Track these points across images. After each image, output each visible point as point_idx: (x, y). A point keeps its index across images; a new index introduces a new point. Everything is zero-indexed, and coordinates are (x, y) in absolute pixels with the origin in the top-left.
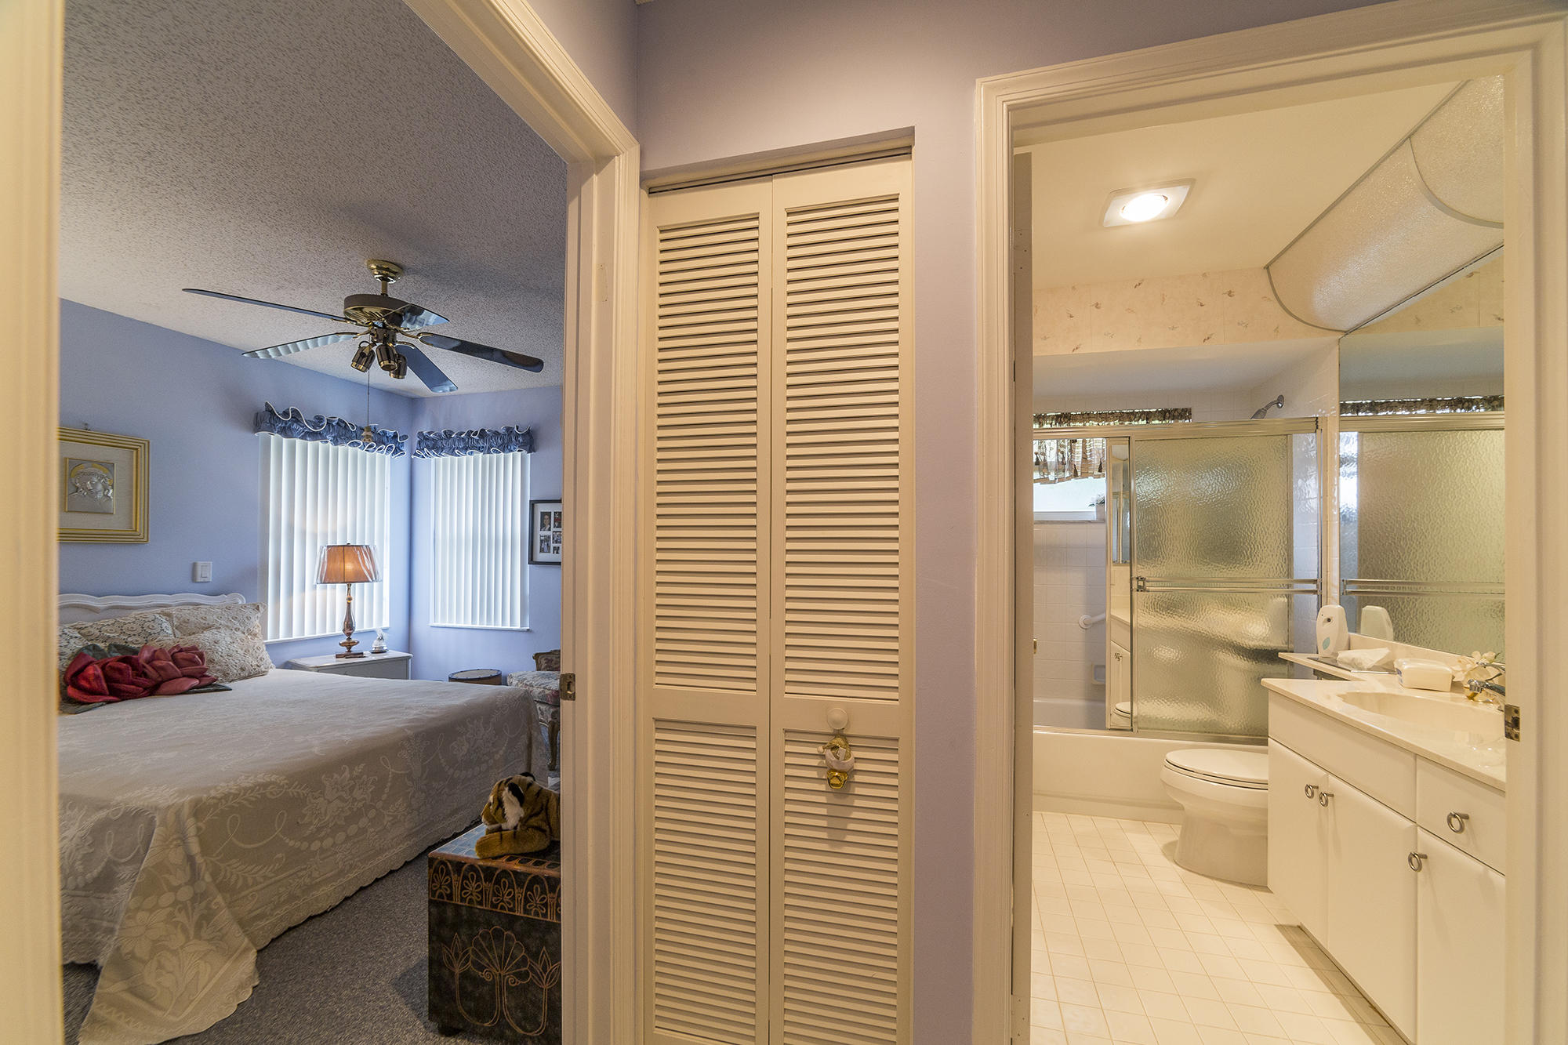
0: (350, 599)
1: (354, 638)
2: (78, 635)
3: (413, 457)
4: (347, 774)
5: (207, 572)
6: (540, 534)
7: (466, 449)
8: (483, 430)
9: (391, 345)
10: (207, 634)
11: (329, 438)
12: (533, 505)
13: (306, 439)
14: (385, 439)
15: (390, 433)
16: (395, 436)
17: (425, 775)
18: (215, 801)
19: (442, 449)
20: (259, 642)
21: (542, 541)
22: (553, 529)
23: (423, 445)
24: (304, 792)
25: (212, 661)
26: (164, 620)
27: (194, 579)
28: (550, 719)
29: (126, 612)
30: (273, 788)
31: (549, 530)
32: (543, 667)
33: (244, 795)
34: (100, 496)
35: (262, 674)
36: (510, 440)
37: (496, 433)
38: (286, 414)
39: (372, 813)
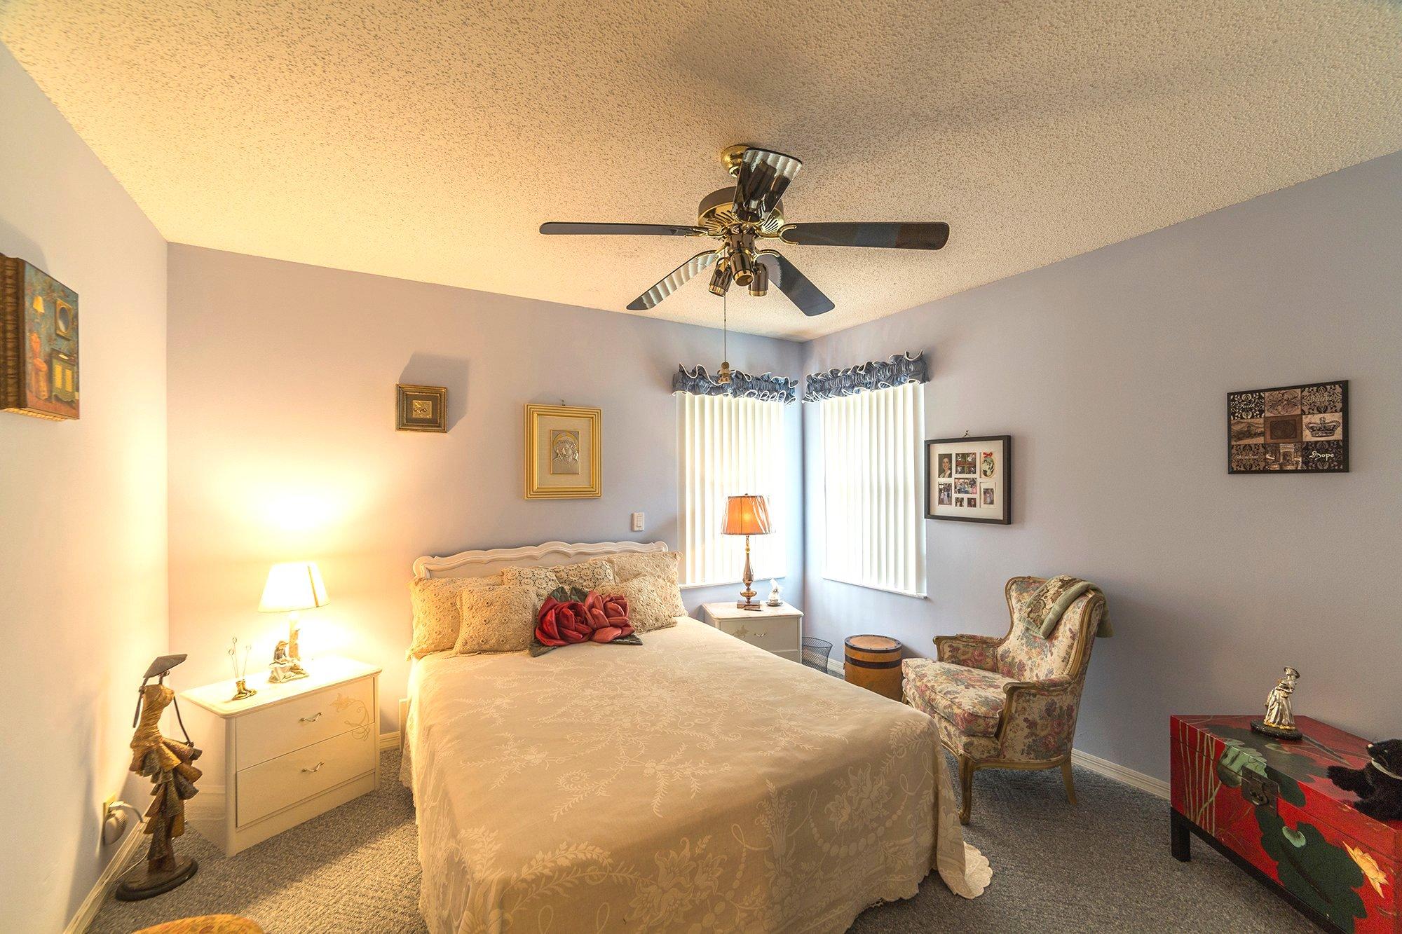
0: (748, 550)
1: (753, 588)
2: (555, 578)
3: (803, 402)
4: (686, 852)
5: (641, 524)
6: (938, 481)
7: (853, 387)
8: (869, 364)
9: (747, 252)
10: (635, 581)
11: (730, 391)
12: (929, 445)
13: (711, 395)
14: (777, 387)
15: (782, 380)
16: (786, 382)
17: (791, 852)
18: (524, 885)
19: (830, 390)
20: (675, 591)
21: (940, 490)
22: (954, 475)
23: (812, 388)
24: (632, 877)
25: (634, 610)
26: (608, 567)
27: (632, 529)
28: (961, 751)
29: (587, 557)
30: (594, 870)
31: (950, 476)
32: (946, 656)
33: (558, 879)
34: (570, 459)
35: (671, 625)
36: (900, 371)
37: (884, 365)
38: (694, 371)
39: (720, 907)
